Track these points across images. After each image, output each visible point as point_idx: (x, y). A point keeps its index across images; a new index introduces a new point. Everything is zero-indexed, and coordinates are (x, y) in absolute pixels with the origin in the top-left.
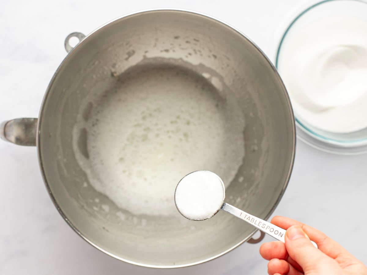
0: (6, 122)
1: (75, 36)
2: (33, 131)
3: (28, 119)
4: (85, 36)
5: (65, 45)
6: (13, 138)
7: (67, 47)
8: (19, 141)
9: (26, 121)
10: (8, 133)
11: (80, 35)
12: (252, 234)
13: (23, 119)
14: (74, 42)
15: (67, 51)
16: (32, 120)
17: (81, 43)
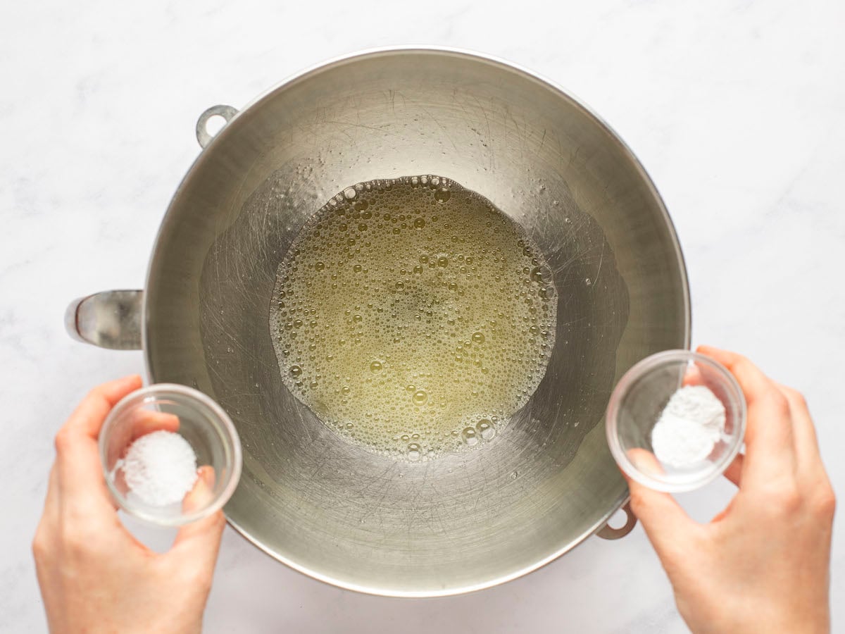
0: (79, 302)
1: (216, 114)
2: (136, 318)
3: (124, 292)
4: (236, 111)
5: (198, 133)
6: (95, 336)
7: (203, 138)
8: (107, 340)
9: (121, 297)
10: (83, 324)
11: (228, 111)
12: (606, 516)
13: (114, 292)
14: (216, 126)
15: (202, 146)
16: (133, 294)
17: (230, 126)
